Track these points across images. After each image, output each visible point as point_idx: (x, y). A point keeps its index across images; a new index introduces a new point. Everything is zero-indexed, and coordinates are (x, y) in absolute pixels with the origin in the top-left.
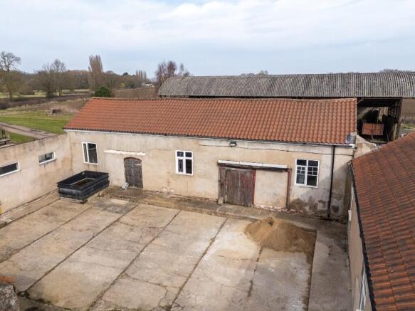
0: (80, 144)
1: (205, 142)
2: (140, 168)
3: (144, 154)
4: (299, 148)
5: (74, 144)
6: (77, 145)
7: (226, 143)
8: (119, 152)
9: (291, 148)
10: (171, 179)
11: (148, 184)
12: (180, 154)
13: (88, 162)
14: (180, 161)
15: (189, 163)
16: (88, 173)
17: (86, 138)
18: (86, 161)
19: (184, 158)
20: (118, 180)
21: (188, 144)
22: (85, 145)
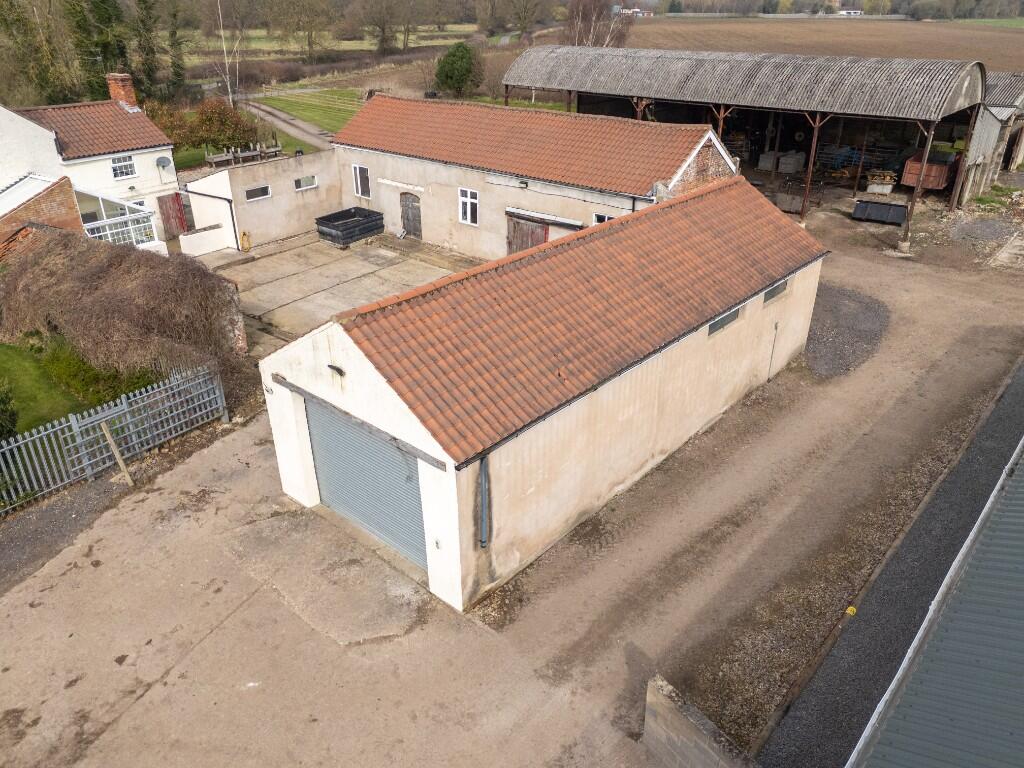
0: (350, 166)
1: (493, 178)
2: (419, 208)
3: (422, 189)
4: (595, 198)
5: (344, 165)
6: (347, 168)
7: (515, 182)
8: (394, 184)
9: (589, 197)
10: (454, 231)
11: (429, 234)
12: (464, 194)
13: (360, 195)
14: (465, 204)
15: (474, 206)
16: (358, 211)
17: (356, 158)
18: (357, 192)
19: (469, 200)
20: (394, 224)
21: (472, 180)
22: (355, 168)
